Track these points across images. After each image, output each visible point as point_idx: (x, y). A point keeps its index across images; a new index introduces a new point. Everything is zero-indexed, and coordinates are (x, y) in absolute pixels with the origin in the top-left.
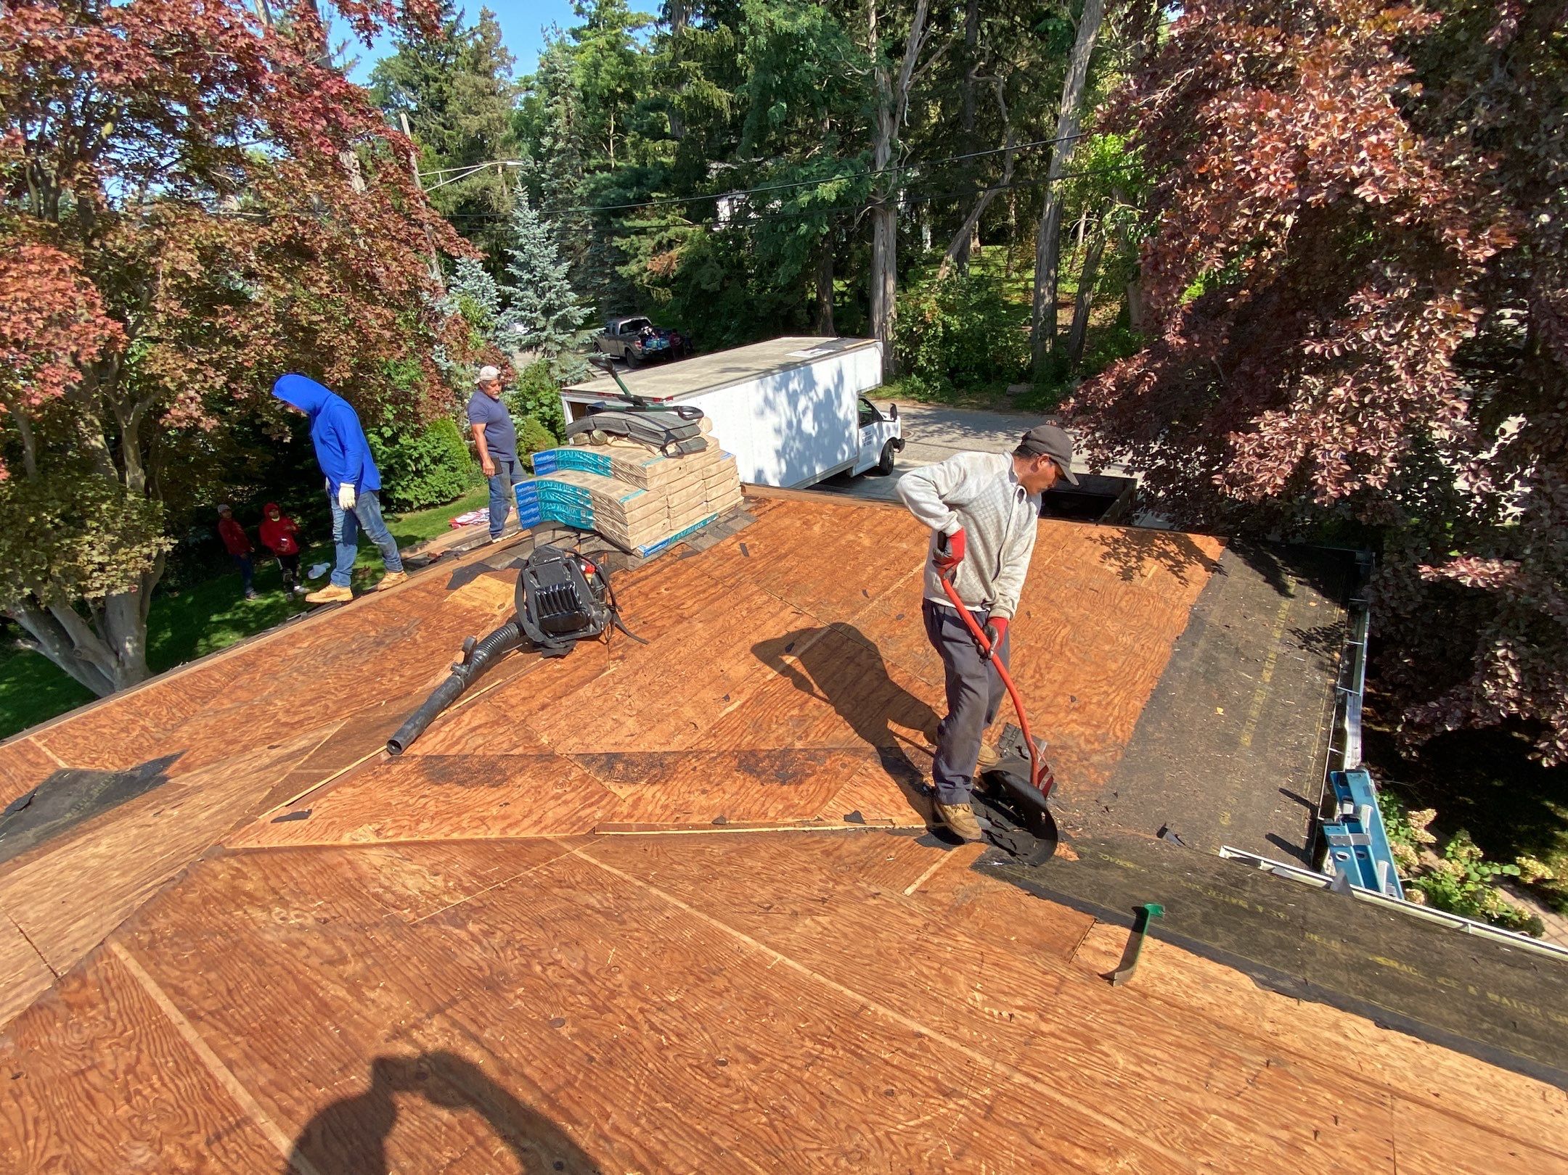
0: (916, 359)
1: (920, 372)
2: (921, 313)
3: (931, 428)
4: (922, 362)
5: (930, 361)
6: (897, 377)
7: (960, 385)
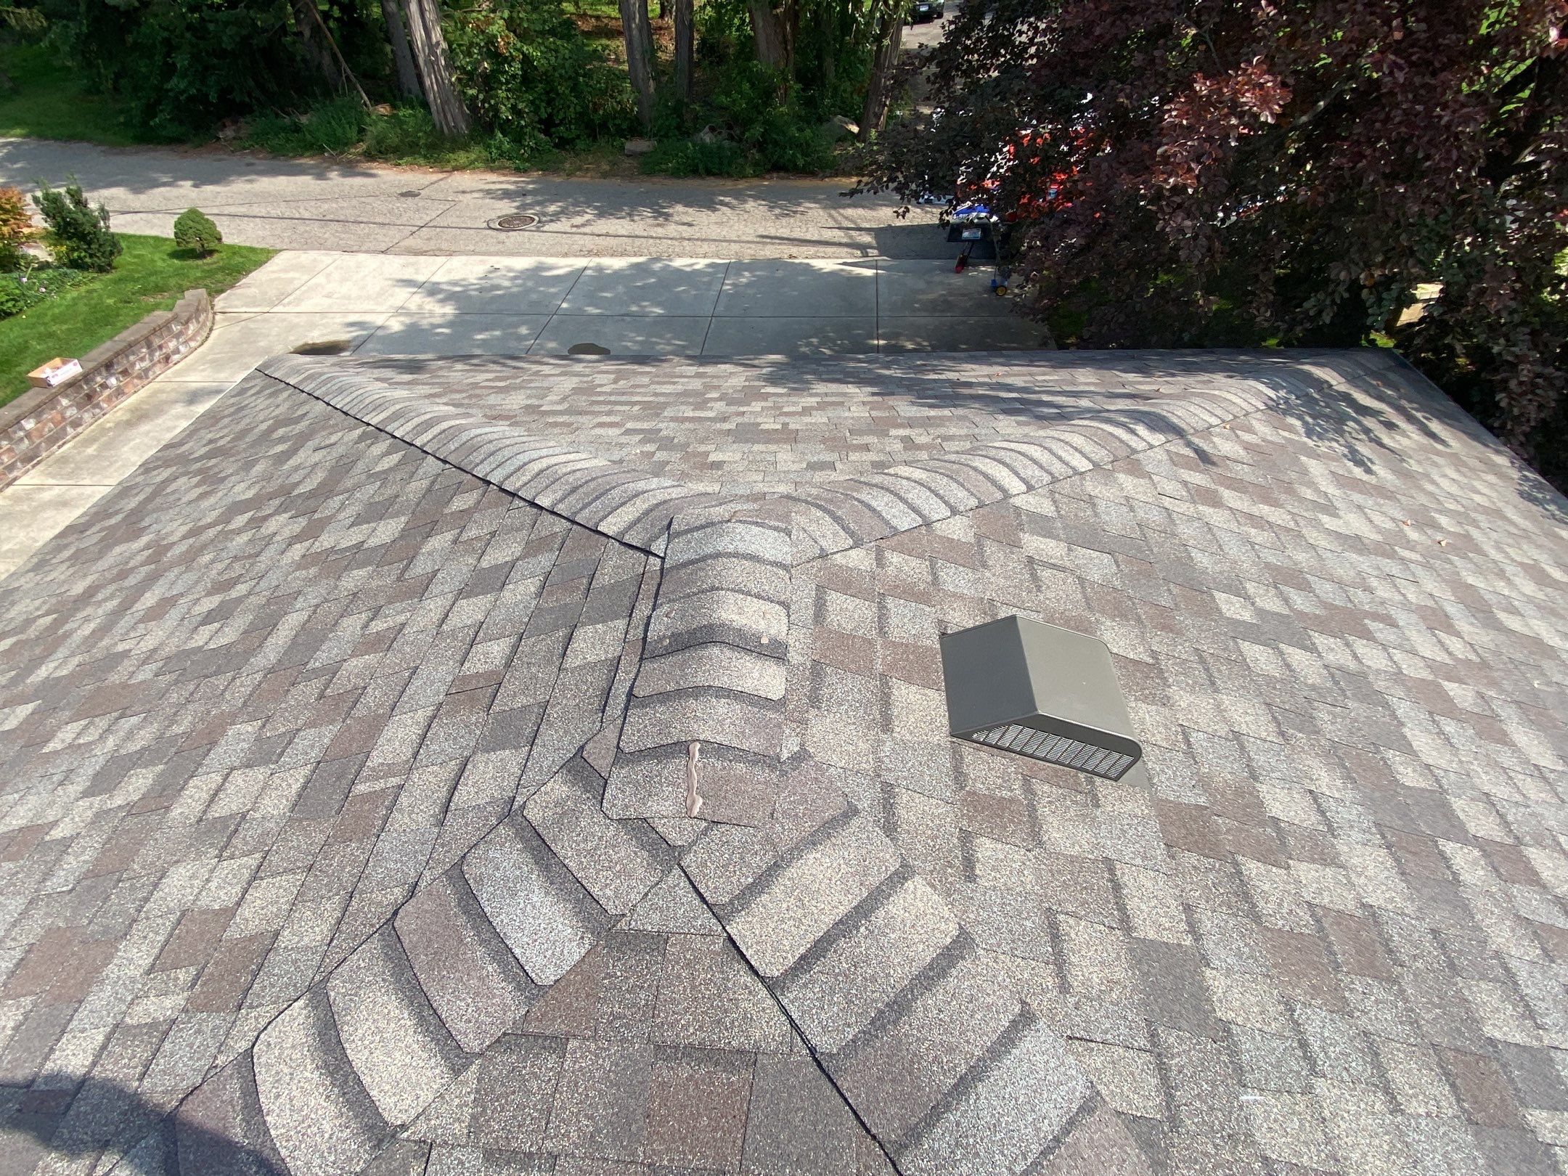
0: (496, 110)
1: (505, 127)
2: (491, 40)
3: (552, 208)
4: (506, 114)
5: (514, 109)
6: (472, 138)
7: (563, 144)
